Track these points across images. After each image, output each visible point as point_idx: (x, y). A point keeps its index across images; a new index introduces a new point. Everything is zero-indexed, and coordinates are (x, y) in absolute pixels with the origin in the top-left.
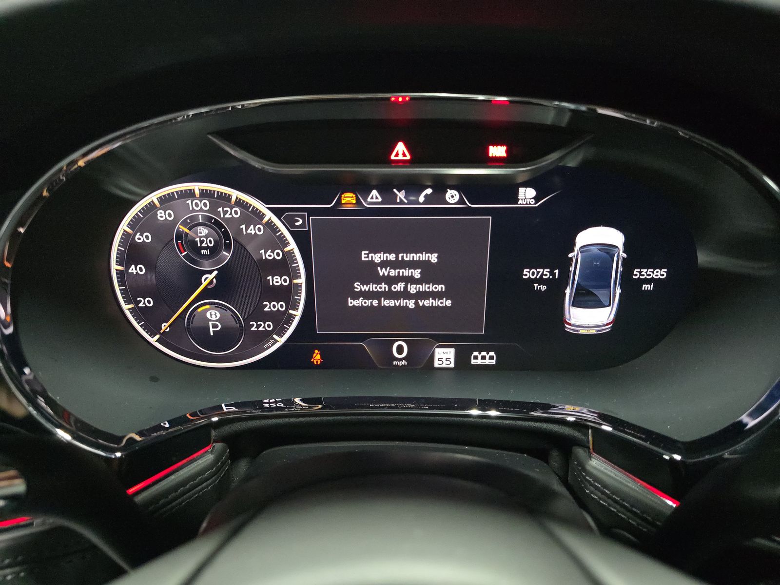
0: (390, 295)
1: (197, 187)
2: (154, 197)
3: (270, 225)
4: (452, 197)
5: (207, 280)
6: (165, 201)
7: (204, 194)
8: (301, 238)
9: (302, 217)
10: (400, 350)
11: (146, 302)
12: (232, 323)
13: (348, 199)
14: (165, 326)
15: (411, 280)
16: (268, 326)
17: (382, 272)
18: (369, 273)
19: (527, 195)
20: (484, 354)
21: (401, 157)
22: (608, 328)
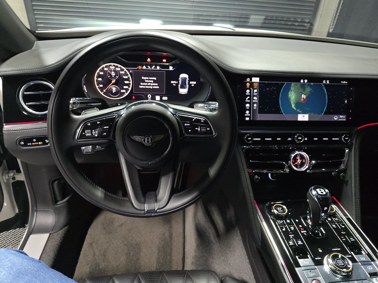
0: (147, 85)
1: (112, 64)
2: (104, 66)
3: (125, 72)
4: (158, 68)
5: (114, 81)
6: (106, 67)
7: (114, 66)
8: (131, 74)
9: (131, 70)
10: (149, 96)
11: (101, 86)
12: (118, 90)
13: (140, 67)
14: (104, 91)
15: (151, 83)
16: (124, 91)
17: (146, 81)
18: (143, 81)
19: (171, 68)
20: (165, 97)
21: (149, 61)
22: (186, 93)
